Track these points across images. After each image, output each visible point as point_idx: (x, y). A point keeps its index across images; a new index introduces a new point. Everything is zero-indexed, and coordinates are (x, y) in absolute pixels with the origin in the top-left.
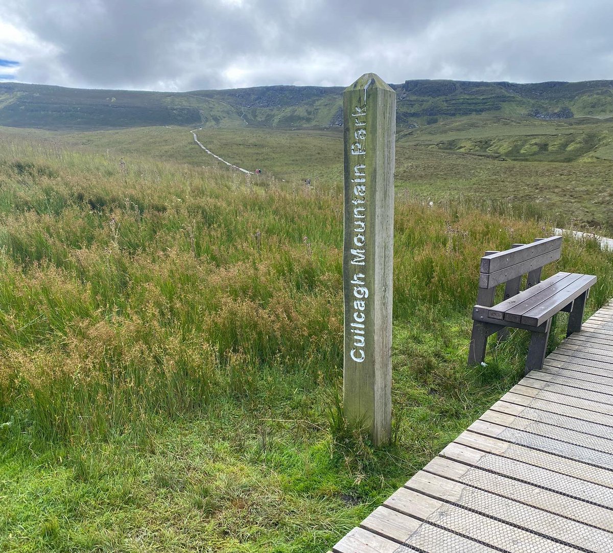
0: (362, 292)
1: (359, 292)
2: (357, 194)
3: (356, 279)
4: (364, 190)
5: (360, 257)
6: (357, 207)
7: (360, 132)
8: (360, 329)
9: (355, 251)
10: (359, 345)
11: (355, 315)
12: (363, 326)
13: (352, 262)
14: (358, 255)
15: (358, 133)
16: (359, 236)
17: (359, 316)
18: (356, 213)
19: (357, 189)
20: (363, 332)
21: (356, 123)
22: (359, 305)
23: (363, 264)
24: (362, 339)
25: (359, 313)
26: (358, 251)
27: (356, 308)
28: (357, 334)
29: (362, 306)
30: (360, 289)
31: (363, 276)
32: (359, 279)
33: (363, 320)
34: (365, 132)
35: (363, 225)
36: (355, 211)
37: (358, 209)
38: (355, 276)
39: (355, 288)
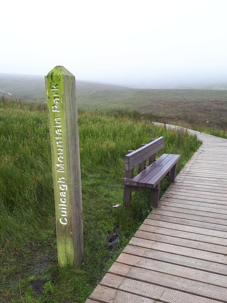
0: (64, 187)
1: (62, 187)
2: (57, 134)
3: (60, 180)
4: (61, 131)
5: (62, 168)
6: (58, 141)
7: (56, 99)
8: (64, 207)
9: (59, 165)
10: (64, 215)
11: (61, 199)
12: (66, 206)
13: (57, 171)
14: (61, 167)
15: (55, 100)
16: (60, 157)
17: (63, 200)
18: (58, 144)
19: (57, 131)
20: (65, 209)
21: (54, 94)
22: (63, 194)
23: (64, 172)
24: (65, 212)
25: (63, 199)
26: (60, 165)
27: (61, 195)
28: (63, 210)
29: (65, 194)
30: (62, 185)
31: (64, 178)
32: (62, 180)
33: (65, 202)
34: (59, 100)
35: (62, 150)
36: (57, 143)
37: (59, 142)
38: (60, 178)
39: (60, 185)
